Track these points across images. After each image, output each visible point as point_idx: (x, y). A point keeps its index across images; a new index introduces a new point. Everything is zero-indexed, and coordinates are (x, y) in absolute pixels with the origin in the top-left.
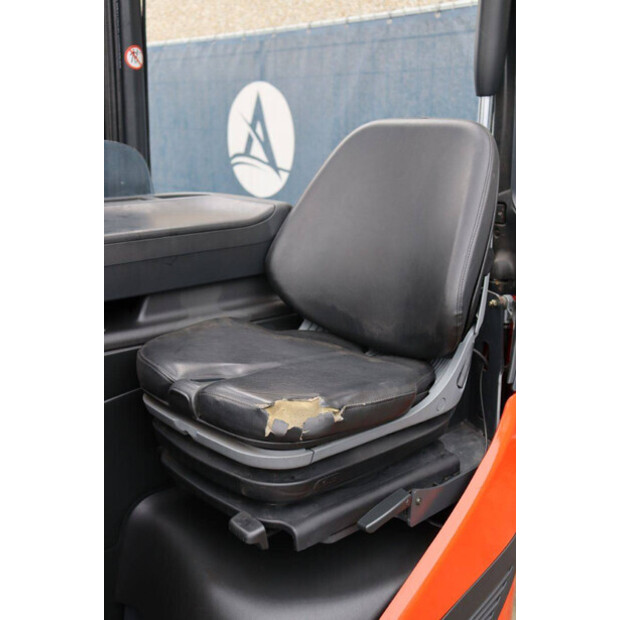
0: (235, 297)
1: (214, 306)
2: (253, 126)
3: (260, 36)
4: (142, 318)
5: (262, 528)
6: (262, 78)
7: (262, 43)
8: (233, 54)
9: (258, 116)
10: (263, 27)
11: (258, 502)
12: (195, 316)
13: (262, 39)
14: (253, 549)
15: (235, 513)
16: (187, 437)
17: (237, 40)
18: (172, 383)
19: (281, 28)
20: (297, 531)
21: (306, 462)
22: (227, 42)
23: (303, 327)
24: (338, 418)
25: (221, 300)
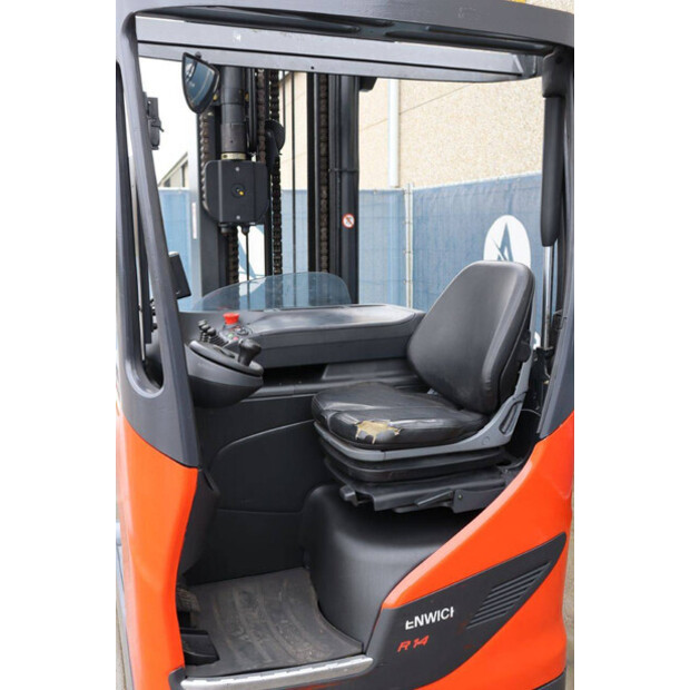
0: (387, 370)
1: (372, 374)
2: (502, 250)
3: (510, 180)
4: (324, 377)
5: (353, 493)
6: (510, 213)
7: (510, 186)
8: (490, 193)
9: (506, 242)
10: (520, 171)
11: (358, 481)
12: (357, 379)
13: (511, 182)
14: (349, 504)
15: (344, 484)
16: (327, 443)
17: (493, 183)
18: (322, 411)
19: (524, 174)
20: (376, 499)
21: (381, 459)
22: (485, 184)
23: (431, 392)
24: (397, 433)
25: (376, 371)
